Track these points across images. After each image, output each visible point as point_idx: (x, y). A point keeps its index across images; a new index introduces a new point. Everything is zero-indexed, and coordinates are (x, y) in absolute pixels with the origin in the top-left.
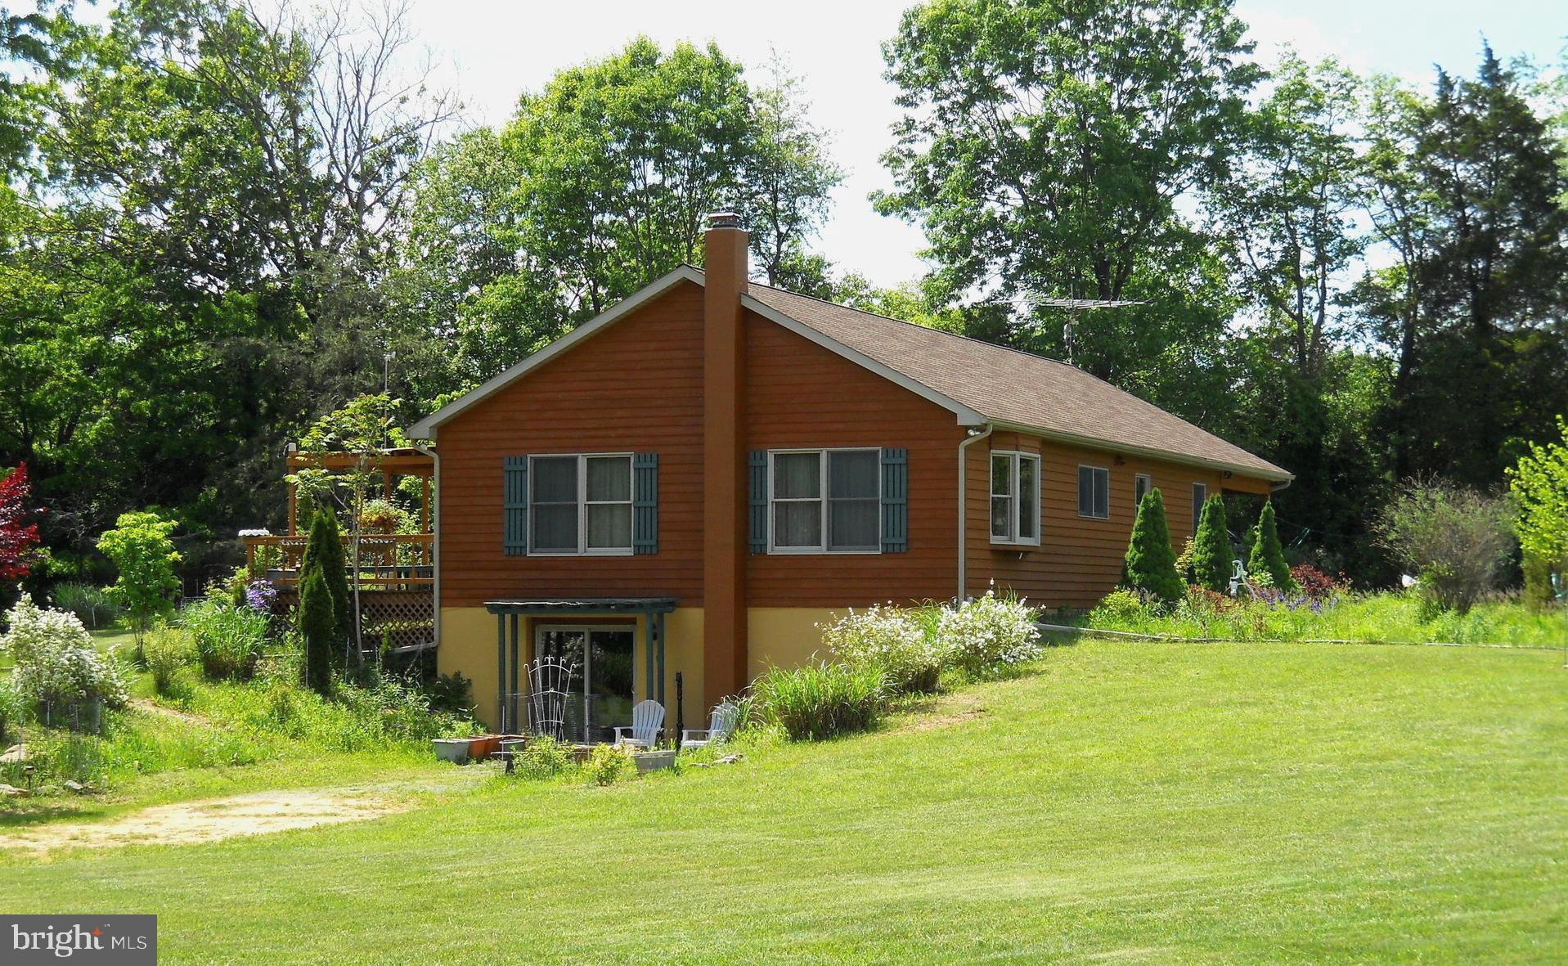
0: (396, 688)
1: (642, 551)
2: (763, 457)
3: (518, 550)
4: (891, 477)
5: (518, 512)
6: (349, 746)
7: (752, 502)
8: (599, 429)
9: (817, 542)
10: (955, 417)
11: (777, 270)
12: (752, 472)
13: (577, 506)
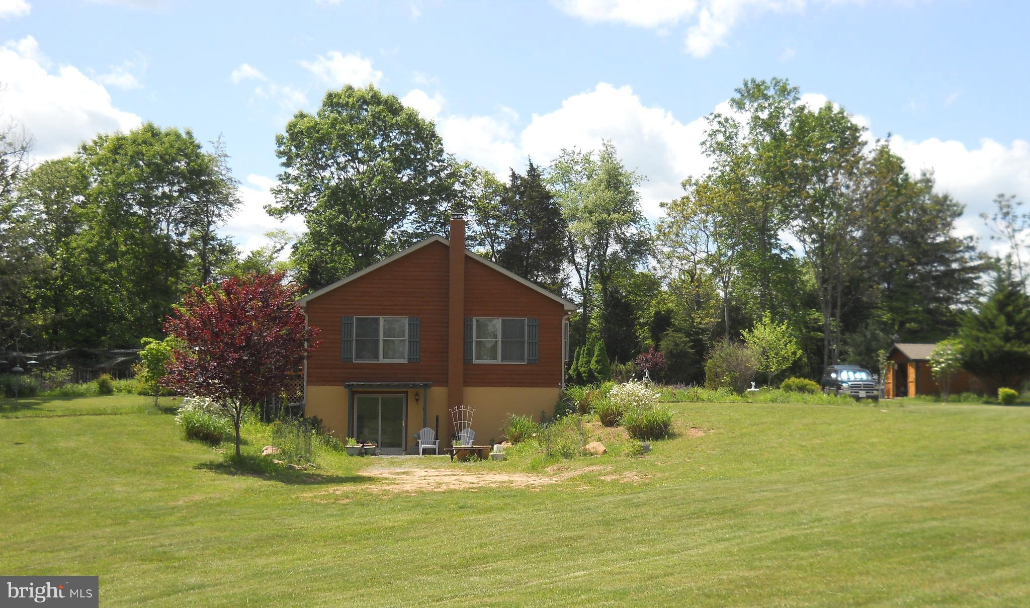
1: (412, 361)
2: (471, 321)
3: (348, 360)
4: (531, 331)
5: (349, 342)
7: (467, 340)
9: (495, 358)
10: (563, 306)
11: (207, 238)
12: (467, 327)
13: (378, 340)
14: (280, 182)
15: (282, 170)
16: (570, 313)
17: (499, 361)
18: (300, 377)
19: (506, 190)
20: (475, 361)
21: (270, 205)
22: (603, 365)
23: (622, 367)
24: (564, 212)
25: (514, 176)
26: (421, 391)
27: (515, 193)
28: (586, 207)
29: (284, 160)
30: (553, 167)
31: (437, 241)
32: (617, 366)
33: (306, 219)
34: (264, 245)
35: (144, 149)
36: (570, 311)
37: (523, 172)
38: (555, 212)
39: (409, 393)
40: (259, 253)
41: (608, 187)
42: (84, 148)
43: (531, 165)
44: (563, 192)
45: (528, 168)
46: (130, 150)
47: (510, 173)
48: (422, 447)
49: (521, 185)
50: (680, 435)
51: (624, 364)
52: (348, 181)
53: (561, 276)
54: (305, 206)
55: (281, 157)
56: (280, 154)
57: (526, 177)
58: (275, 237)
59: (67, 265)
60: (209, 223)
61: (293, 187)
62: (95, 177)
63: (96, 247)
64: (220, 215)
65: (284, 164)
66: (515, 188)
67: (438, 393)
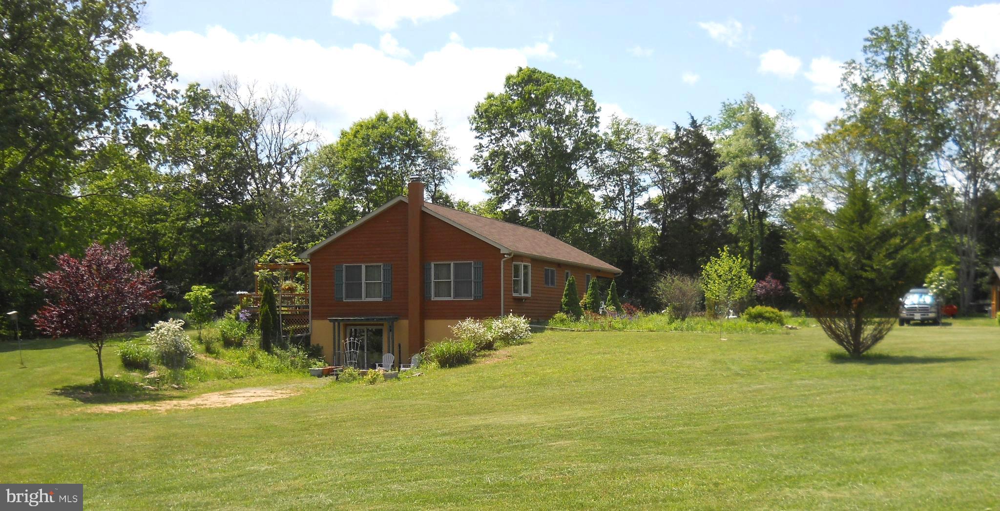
0: (295, 350)
2: (430, 265)
5: (340, 285)
6: (278, 371)
7: (426, 281)
8: (370, 255)
9: (449, 296)
10: (500, 250)
12: (427, 270)
13: (362, 283)
17: (451, 299)
19: (671, 142)
20: (433, 298)
25: (677, 128)
26: (391, 323)
27: (679, 143)
39: (385, 325)
43: (693, 117)
47: (674, 126)
49: (684, 135)
57: (689, 128)
66: (678, 139)
67: (403, 324)
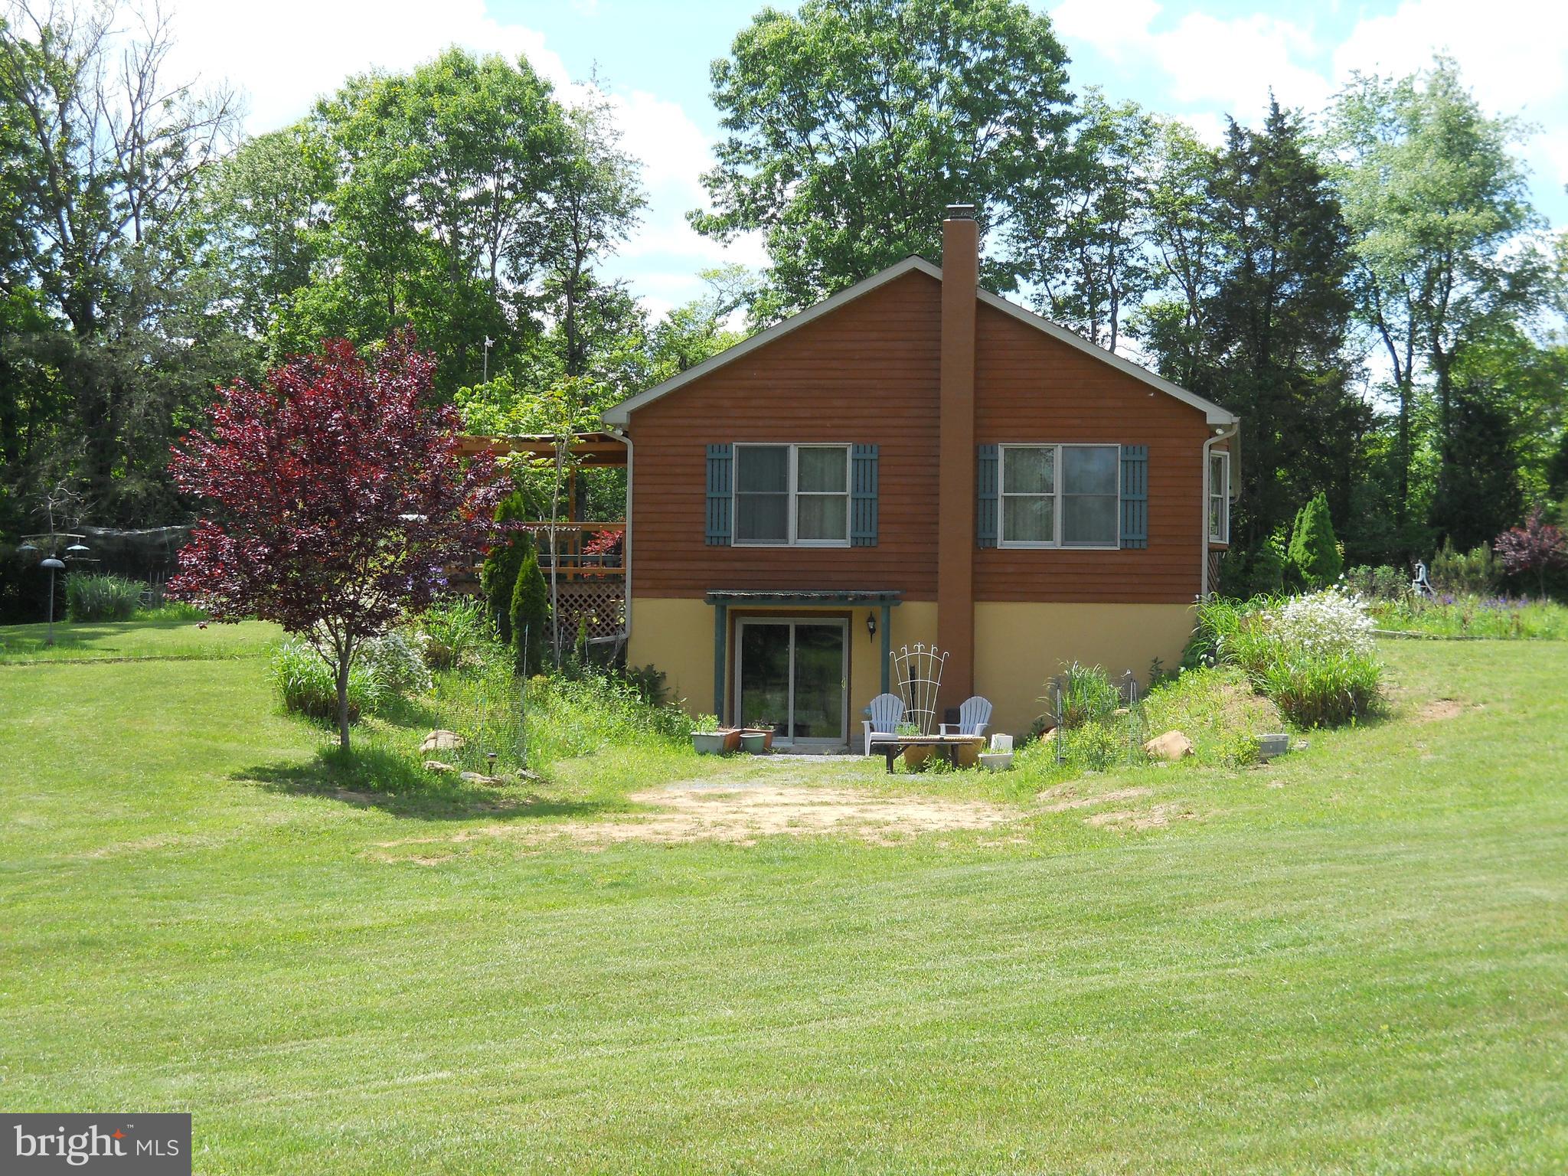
0: (602, 681)
1: (860, 543)
2: (994, 452)
3: (721, 541)
4: (1130, 475)
5: (722, 502)
7: (981, 496)
8: (812, 418)
9: (1049, 537)
10: (1203, 415)
11: (575, 286)
12: (982, 466)
13: (786, 498)
14: (721, 161)
15: (725, 135)
16: (1219, 431)
17: (1056, 543)
18: (618, 579)
19: (1217, 164)
20: (1002, 544)
21: (700, 212)
22: (1321, 552)
23: (1461, 558)
24: (1349, 212)
25: (1236, 133)
26: (877, 609)
27: (1239, 171)
28: (1392, 198)
29: (729, 114)
30: (1334, 111)
31: (915, 273)
32: (1448, 557)
33: (767, 240)
34: (697, 297)
35: (436, 102)
36: (1220, 426)
37: (1258, 124)
38: (1331, 210)
39: (854, 615)
40: (684, 315)
41: (1448, 153)
42: (322, 108)
43: (1275, 107)
44: (1357, 166)
45: (1268, 114)
46: (411, 105)
47: (1227, 127)
48: (870, 737)
49: (1252, 152)
50: (1399, 716)
51: (1466, 554)
52: (864, 154)
53: (1345, 353)
54: (772, 210)
55: (722, 109)
56: (722, 101)
57: (1265, 134)
58: (722, 280)
59: (288, 349)
60: (581, 255)
61: (749, 171)
62: (344, 165)
63: (340, 310)
64: (599, 237)
65: (727, 123)
66: (1237, 160)
67: (919, 613)
